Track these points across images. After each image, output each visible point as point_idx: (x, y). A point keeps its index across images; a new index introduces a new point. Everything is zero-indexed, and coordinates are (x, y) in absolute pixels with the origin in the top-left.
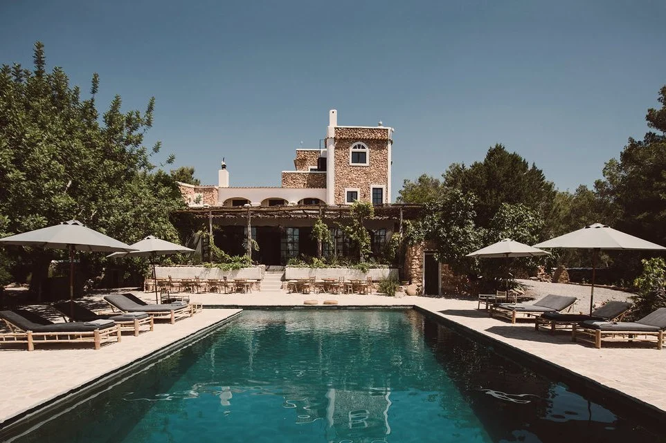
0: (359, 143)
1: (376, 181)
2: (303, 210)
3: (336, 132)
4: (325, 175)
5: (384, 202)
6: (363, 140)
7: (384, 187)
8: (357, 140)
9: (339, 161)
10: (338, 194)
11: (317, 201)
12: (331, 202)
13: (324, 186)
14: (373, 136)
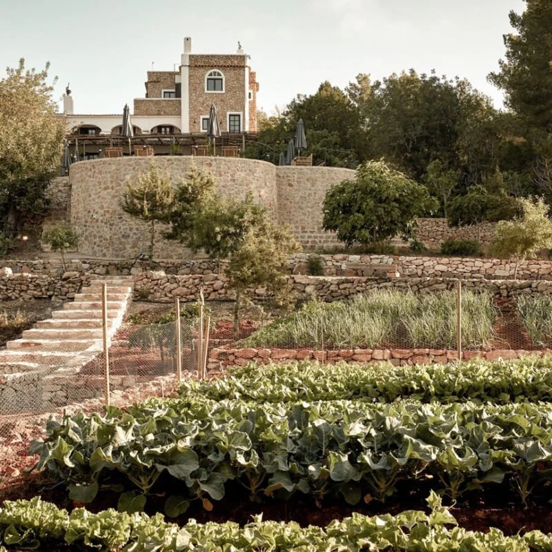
0: (215, 70)
1: (232, 109)
2: (158, 138)
3: (190, 59)
4: (180, 102)
5: (241, 130)
6: (219, 67)
7: (241, 113)
8: (212, 67)
9: (193, 88)
10: (193, 122)
11: (172, 128)
12: (185, 130)
13: (179, 114)
14: (229, 63)
